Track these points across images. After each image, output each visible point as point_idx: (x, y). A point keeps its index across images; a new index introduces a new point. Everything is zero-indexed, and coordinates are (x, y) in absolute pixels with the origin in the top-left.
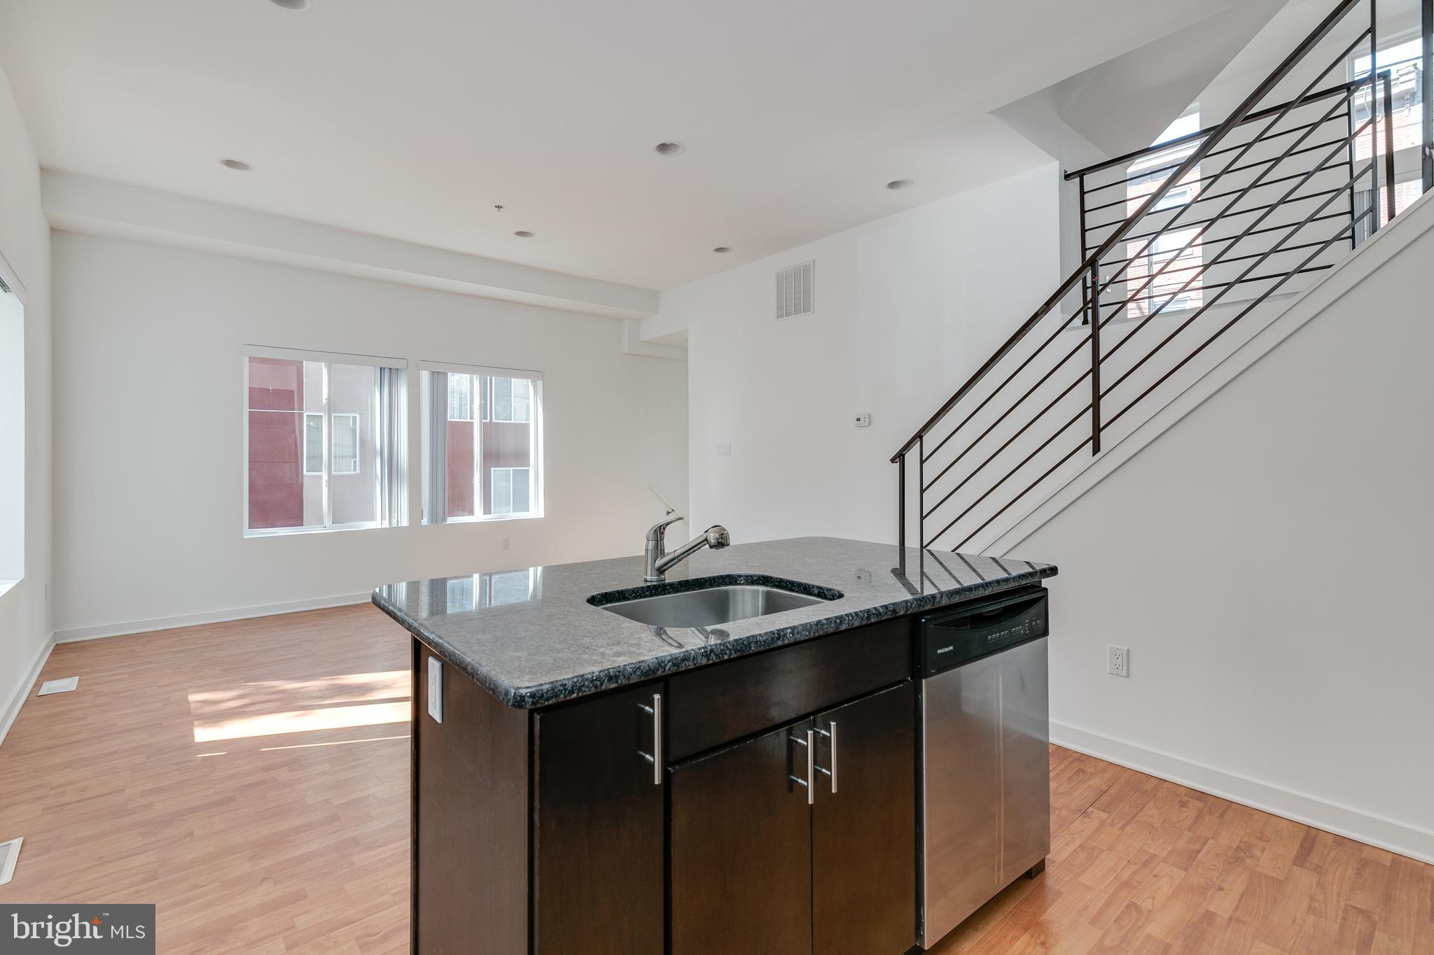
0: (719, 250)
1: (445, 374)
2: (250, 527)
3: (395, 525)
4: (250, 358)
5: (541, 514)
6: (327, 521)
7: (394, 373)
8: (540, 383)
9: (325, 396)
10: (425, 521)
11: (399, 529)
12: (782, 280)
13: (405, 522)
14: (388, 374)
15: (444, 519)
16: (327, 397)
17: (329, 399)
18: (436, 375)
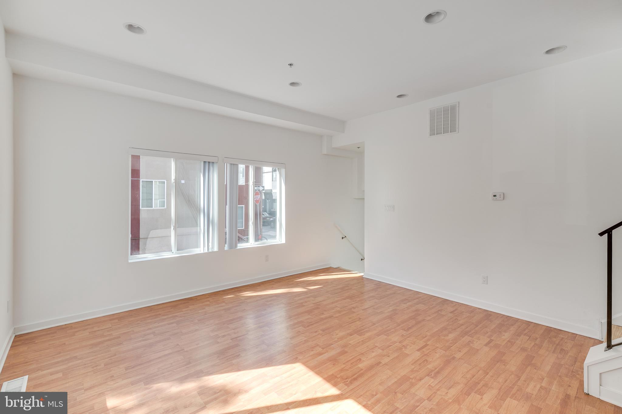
0: (399, 96)
1: (237, 165)
2: (131, 255)
3: (210, 250)
4: (132, 156)
5: (283, 241)
6: (174, 248)
7: (211, 165)
8: (283, 171)
9: (173, 177)
10: (226, 248)
11: (213, 252)
12: (433, 115)
13: (216, 249)
14: (208, 164)
15: (236, 246)
16: (174, 178)
17: (176, 179)
18: (232, 165)
